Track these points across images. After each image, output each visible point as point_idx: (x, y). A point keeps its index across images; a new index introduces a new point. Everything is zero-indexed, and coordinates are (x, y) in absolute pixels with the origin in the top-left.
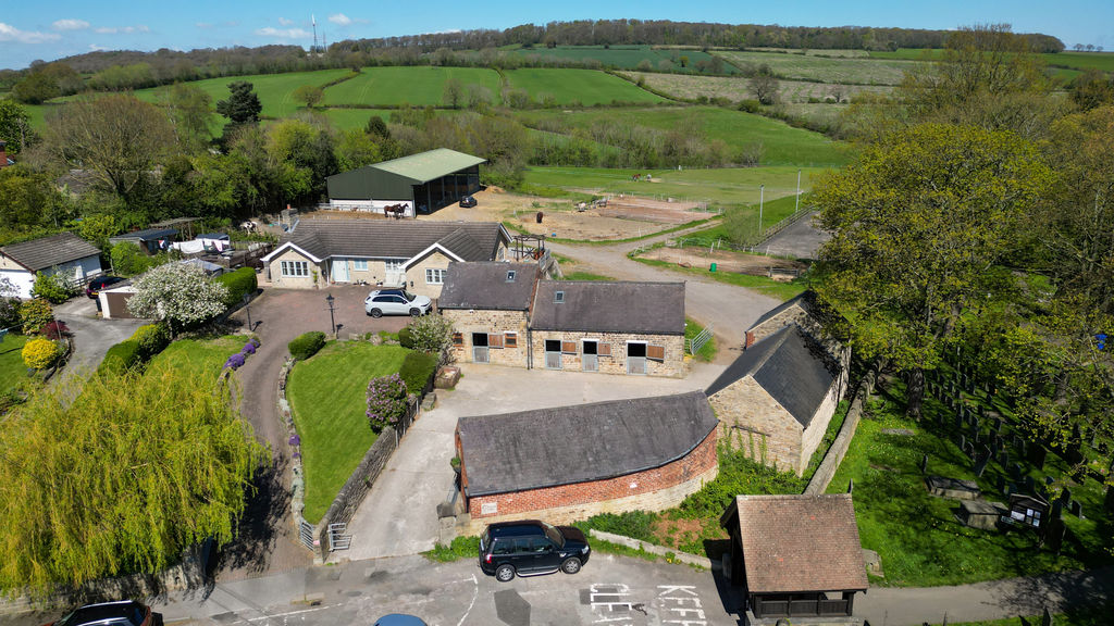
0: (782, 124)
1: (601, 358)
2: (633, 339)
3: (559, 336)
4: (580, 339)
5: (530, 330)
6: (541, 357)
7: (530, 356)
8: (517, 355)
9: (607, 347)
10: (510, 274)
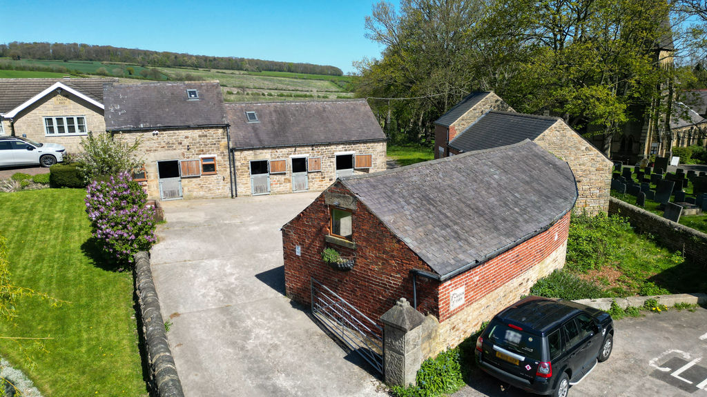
1: (310, 175)
2: (341, 151)
3: (265, 155)
4: (286, 156)
5: (232, 151)
6: (247, 181)
7: (233, 182)
8: (217, 183)
9: (317, 162)
10: (191, 93)
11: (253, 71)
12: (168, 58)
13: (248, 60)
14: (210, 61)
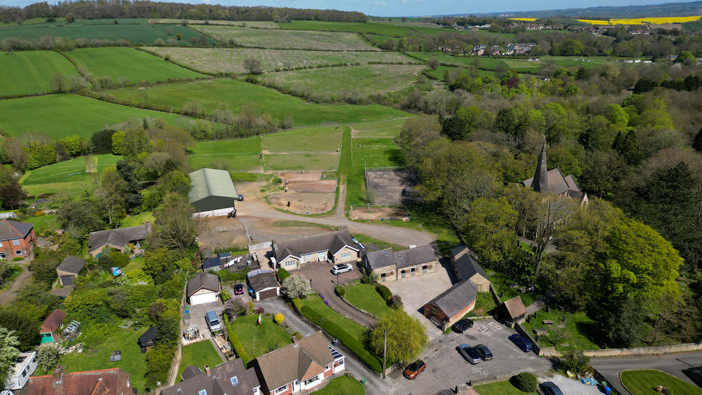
0: (275, 91)
1: (416, 272)
2: (424, 265)
3: (405, 269)
4: (410, 268)
5: (397, 269)
6: (400, 276)
7: (397, 276)
8: (393, 277)
9: (417, 269)
10: (386, 253)
11: (283, 22)
12: (203, 11)
13: (277, 8)
14: (242, 13)
